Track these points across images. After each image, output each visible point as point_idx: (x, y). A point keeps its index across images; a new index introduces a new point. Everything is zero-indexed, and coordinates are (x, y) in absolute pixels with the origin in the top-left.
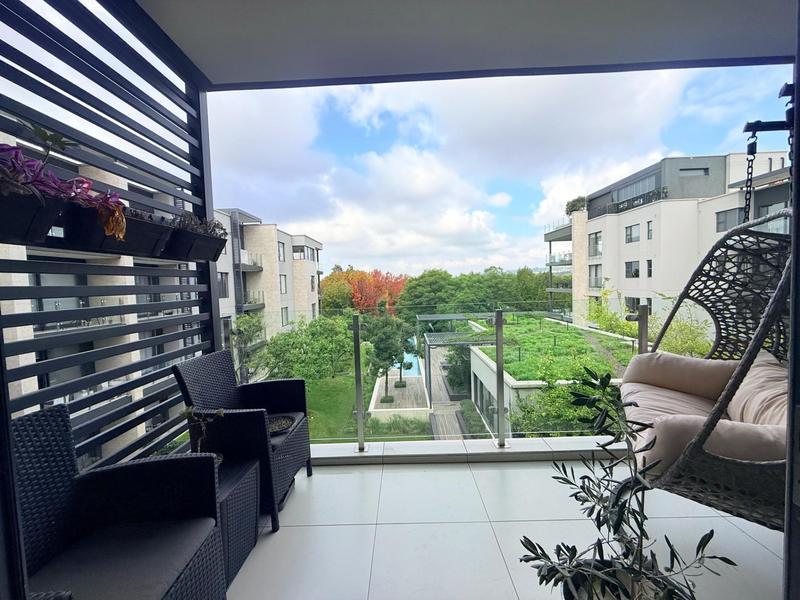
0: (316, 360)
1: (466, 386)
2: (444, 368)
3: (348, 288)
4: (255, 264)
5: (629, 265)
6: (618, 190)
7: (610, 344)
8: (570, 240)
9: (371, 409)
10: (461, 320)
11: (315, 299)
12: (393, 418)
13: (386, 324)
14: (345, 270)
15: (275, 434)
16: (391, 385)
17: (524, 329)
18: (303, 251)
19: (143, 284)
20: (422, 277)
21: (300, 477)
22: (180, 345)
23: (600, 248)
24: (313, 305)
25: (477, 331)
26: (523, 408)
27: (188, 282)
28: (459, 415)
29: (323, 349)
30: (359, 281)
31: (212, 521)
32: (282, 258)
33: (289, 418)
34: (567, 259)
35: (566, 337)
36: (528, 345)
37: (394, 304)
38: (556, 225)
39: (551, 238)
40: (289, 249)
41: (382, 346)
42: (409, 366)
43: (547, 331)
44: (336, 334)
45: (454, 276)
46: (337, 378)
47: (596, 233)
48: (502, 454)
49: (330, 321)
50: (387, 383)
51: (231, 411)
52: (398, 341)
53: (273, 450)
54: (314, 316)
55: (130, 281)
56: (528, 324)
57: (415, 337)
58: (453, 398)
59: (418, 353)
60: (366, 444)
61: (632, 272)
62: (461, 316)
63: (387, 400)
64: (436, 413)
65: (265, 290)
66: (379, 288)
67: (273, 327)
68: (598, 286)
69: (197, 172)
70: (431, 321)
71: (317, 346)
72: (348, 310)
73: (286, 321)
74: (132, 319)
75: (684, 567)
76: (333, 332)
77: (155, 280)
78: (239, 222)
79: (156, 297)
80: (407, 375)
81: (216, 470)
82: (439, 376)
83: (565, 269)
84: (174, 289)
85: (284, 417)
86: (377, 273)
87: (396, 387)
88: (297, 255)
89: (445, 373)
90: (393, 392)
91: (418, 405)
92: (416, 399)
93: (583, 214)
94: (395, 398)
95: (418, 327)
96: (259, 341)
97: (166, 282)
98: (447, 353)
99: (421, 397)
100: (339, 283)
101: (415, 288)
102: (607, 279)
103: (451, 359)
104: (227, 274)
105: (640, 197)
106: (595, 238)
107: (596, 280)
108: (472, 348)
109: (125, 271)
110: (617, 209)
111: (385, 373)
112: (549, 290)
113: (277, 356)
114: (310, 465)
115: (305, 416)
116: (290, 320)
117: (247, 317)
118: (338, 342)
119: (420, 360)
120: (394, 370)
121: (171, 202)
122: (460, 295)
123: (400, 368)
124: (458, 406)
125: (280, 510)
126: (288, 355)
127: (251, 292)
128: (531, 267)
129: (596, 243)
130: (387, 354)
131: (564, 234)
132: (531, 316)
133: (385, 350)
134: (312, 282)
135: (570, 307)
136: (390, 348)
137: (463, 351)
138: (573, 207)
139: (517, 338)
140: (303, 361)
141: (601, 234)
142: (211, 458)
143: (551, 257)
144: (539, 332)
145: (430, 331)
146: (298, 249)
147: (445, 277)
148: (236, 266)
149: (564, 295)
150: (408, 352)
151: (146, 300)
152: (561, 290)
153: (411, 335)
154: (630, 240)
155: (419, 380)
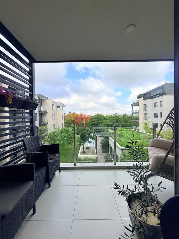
0: (63, 140)
1: (107, 148)
2: (101, 143)
3: (73, 119)
4: (45, 111)
5: (155, 114)
6: (152, 92)
7: (149, 137)
8: (138, 106)
9: (79, 155)
10: (106, 129)
11: (63, 121)
12: (85, 158)
13: (84, 129)
14: (72, 113)
15: (50, 159)
16: (85, 148)
17: (124, 132)
18: (60, 107)
19: (11, 116)
20: (95, 116)
21: (57, 172)
22: (22, 134)
23: (147, 109)
24: (62, 123)
25: (111, 132)
26: (124, 155)
27: (25, 115)
28: (105, 157)
29: (65, 137)
30: (76, 117)
31: (33, 182)
32: (53, 109)
33: (54, 155)
34: (138, 112)
35: (137, 135)
36: (126, 137)
37: (87, 123)
38: (134, 102)
39: (133, 105)
40: (55, 107)
41: (82, 136)
42: (90, 142)
43: (131, 132)
44: (69, 132)
45: (104, 116)
46: (69, 146)
47: (146, 104)
48: (115, 167)
49: (67, 128)
50: (84, 147)
51: (38, 152)
52: (87, 135)
53: (50, 164)
54: (62, 127)
55: (7, 115)
56: (126, 130)
57: (92, 134)
58: (103, 152)
59: (93, 138)
60: (76, 163)
61: (156, 116)
62: (106, 128)
63: (84, 153)
64: (98, 157)
65: (48, 118)
66: (82, 119)
67: (50, 130)
68: (146, 120)
69: (31, 85)
70: (97, 129)
71: (63, 136)
72: (73, 125)
73: (54, 128)
74: (7, 126)
75: (155, 191)
76: (68, 132)
77: (15, 115)
78: (41, 98)
79: (15, 120)
80: (90, 145)
81: (34, 168)
82: (99, 145)
83: (137, 114)
84: (20, 118)
85: (53, 155)
86: (82, 114)
87: (87, 148)
88: (58, 108)
89: (101, 145)
90: (86, 150)
91: (93, 154)
92: (92, 152)
93: (142, 98)
94: (86, 152)
95: (93, 131)
96: (46, 134)
97: (18, 115)
98: (102, 139)
99: (94, 152)
100: (70, 117)
101: (93, 119)
102: (149, 118)
103: (103, 140)
104: (37, 113)
105: (158, 94)
106: (145, 106)
107: (146, 118)
108: (109, 137)
109: (6, 112)
110: (152, 97)
111: (83, 144)
112: (132, 120)
113: (51, 138)
114: (60, 169)
115: (59, 155)
116: (55, 128)
117: (42, 127)
118: (69, 135)
119: (94, 140)
120: (86, 143)
121: (21, 92)
122: (106, 121)
123: (88, 143)
124: (105, 155)
125: (51, 182)
126: (54, 138)
127: (44, 119)
128: (127, 114)
129: (146, 107)
130: (84, 139)
131: (136, 104)
132: (127, 128)
133: (84, 137)
134: (62, 117)
135: (138, 126)
136: (85, 137)
137: (107, 138)
138: (139, 97)
139: (123, 134)
140: (59, 140)
141: (147, 105)
142: (33, 164)
143: (133, 111)
144: (129, 133)
145: (97, 132)
146: (58, 107)
147: (102, 116)
148: (40, 111)
149: (137, 122)
150: (90, 138)
151: (12, 120)
152: (136, 121)
153: (91, 133)
154: (155, 107)
155: (93, 147)
